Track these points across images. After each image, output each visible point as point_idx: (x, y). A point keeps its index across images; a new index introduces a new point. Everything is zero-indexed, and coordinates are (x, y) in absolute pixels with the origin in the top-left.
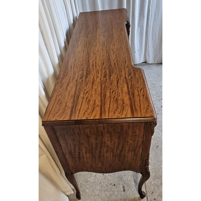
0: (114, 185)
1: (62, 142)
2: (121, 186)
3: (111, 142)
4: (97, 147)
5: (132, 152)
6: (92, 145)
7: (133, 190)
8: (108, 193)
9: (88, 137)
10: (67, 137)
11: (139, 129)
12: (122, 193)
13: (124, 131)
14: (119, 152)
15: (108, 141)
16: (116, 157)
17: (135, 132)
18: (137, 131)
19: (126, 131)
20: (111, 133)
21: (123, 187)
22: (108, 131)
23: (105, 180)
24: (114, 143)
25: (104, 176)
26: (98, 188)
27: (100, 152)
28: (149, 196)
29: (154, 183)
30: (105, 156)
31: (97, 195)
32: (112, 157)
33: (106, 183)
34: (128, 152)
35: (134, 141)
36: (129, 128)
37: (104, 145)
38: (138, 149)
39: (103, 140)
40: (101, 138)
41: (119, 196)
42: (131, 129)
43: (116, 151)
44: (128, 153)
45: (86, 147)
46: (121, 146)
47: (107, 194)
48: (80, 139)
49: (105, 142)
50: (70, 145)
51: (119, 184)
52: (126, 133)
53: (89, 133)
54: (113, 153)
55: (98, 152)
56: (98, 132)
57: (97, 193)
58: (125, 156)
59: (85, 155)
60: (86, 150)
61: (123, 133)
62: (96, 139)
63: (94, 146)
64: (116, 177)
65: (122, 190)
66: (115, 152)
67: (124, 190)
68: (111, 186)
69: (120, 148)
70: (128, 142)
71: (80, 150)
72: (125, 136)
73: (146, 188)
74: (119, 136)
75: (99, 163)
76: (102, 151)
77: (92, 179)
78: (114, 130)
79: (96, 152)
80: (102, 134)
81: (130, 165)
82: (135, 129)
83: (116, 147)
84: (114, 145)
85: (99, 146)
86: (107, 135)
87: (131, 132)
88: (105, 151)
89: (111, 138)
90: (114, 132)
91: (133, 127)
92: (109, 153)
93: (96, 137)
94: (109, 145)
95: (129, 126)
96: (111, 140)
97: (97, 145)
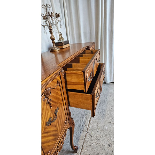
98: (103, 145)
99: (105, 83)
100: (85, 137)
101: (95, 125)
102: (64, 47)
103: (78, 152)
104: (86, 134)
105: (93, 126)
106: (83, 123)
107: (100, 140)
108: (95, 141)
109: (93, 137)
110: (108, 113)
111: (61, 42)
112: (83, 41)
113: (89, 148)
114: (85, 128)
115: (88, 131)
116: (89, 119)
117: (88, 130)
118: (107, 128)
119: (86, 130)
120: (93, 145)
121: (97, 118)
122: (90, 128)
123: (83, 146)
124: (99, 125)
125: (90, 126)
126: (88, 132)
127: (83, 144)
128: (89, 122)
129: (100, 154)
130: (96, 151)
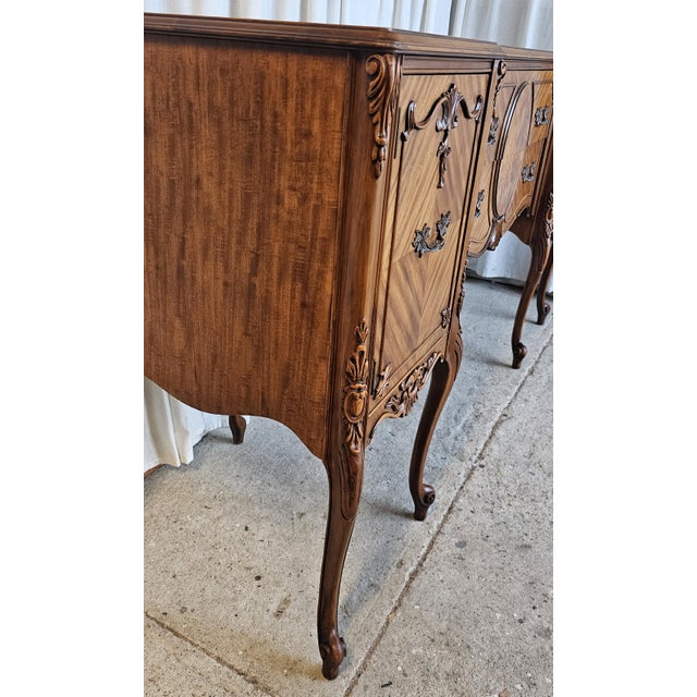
0: (258, 578)
2: (280, 595)
3: (220, 184)
4: (171, 206)
5: (294, 280)
6: (158, 191)
7: (314, 632)
8: (211, 589)
11: (325, 114)
12: (266, 617)
13: (268, 118)
14: (246, 261)
15: (210, 174)
16: (234, 303)
17: (308, 135)
18: (316, 127)
19: (275, 115)
20: (219, 123)
21: (286, 601)
22: (211, 107)
23: (238, 546)
24: (231, 194)
25: (246, 533)
26: (197, 555)
27: (183, 245)
28: (366, 687)
29: (417, 657)
30: (199, 279)
31: (171, 574)
32: (220, 298)
33: (235, 558)
34: (281, 275)
36: (285, 98)
37: (198, 198)
38: (316, 266)
39: (194, 159)
40: (186, 144)
41: (245, 621)
42: (292, 103)
43: (238, 255)
44: (279, 284)
46: (253, 223)
47: (209, 591)
49: (198, 181)
51: (277, 584)
52: (275, 131)
54: (226, 268)
55: (175, 241)
56: (177, 105)
57: (178, 566)
58: (266, 300)
61: (262, 126)
62: (172, 152)
64: (284, 556)
65: (274, 607)
66: (233, 262)
67: (279, 613)
68: (244, 573)
69: (251, 242)
70: (279, 201)
72: (268, 155)
73: (371, 652)
74: (250, 148)
75: (177, 323)
76: (189, 244)
77: (196, 522)
78: (233, 103)
79: (168, 237)
80: (191, 121)
81: (286, 382)
82: (308, 106)
83: (235, 229)
84: (231, 212)
85: (178, 201)
86: (207, 133)
87: (291, 127)
88: (199, 246)
89: (221, 156)
90: (232, 116)
91: (302, 91)
92: (210, 265)
93: (172, 139)
94: (214, 201)
95: (286, 83)
96: (222, 168)
97: (172, 196)
100: (469, 477)
101: (521, 450)
103: (427, 519)
104: (473, 468)
105: (510, 448)
106: (459, 428)
107: (540, 505)
108: (516, 503)
109: (507, 487)
113: (486, 518)
114: (469, 449)
115: (483, 462)
116: (493, 423)
117: (481, 457)
119: (475, 458)
120: (506, 512)
121: (532, 426)
122: (495, 452)
123: (457, 505)
124: (542, 453)
125: (494, 446)
126: (482, 466)
127: (456, 499)
128: (488, 432)
129: (536, 548)
130: (515, 534)
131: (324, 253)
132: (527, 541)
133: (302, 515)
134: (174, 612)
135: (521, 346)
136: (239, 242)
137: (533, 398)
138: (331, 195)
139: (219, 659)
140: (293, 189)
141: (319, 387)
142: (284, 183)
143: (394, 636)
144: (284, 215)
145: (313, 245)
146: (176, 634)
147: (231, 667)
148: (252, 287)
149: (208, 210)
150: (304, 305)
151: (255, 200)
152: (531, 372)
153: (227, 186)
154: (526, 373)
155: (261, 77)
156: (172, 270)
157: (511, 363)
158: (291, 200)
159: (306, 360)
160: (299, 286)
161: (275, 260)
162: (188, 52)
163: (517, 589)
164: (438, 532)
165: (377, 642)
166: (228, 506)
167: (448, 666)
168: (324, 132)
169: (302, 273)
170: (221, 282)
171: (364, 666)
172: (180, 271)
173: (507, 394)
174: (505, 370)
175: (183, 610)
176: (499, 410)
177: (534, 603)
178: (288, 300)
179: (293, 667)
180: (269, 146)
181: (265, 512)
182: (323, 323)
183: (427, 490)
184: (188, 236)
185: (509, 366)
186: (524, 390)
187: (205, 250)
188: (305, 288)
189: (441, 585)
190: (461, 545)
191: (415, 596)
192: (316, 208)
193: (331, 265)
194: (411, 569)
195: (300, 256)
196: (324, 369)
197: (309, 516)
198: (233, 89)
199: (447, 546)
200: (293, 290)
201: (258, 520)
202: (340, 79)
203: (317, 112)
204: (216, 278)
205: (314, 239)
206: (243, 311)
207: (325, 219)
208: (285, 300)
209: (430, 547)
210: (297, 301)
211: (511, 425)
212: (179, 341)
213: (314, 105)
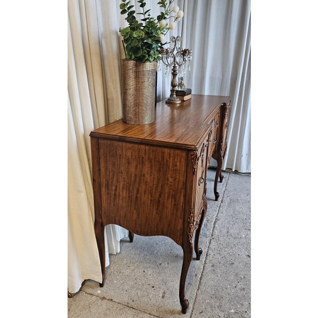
0: (153, 287)
1: (102, 165)
2: (162, 291)
3: (151, 176)
4: (135, 181)
5: (172, 198)
6: (131, 177)
7: (175, 300)
8: (139, 293)
9: (129, 163)
10: (108, 158)
11: (180, 161)
12: (160, 299)
13: (165, 161)
14: (158, 194)
15: (148, 173)
16: (153, 205)
17: (176, 165)
18: (178, 164)
19: (167, 161)
20: (151, 162)
21: (164, 293)
22: (149, 158)
23: (143, 278)
24: (154, 178)
25: (144, 273)
26: (131, 283)
27: (138, 191)
28: (195, 314)
29: (208, 303)
30: (142, 199)
31: (125, 290)
32: (149, 204)
33: (144, 282)
34: (168, 197)
35: (175, 179)
36: (170, 157)
37: (143, 179)
38: (178, 195)
39: (143, 170)
40: (141, 167)
41: (153, 301)
42: (171, 159)
43: (155, 193)
44: (167, 200)
45: (124, 178)
46: (160, 185)
47: (139, 294)
48: (120, 164)
49: (144, 175)
50: (109, 171)
51: (160, 288)
52: (167, 164)
53: (130, 157)
54: (151, 196)
55: (135, 190)
56: (139, 157)
57: (126, 288)
58: (163, 204)
59: (121, 193)
60: (124, 185)
61: (163, 163)
62: (136, 168)
63: (133, 178)
64: (159, 279)
65: (161, 295)
66: (154, 194)
67: (163, 297)
68: (148, 286)
69: (159, 189)
70: (168, 180)
71: (117, 182)
72: (165, 170)
73: (194, 303)
74: (160, 168)
75: (135, 211)
76: (140, 190)
77: (127, 272)
78: (155, 158)
79: (133, 189)
80: (143, 161)
81: (169, 225)
82: (176, 159)
83: (155, 186)
84: (154, 182)
85: (137, 180)
86: (147, 164)
87: (171, 164)
88: (143, 191)
89: (151, 169)
90: (155, 161)
91: (174, 156)
92: (146, 195)
93: (137, 165)
94: (149, 180)
95: (170, 154)
96: (151, 172)
97: (136, 178)
98: (239, 255)
99: (236, 172)
100: (210, 243)
101: (225, 231)
102: (186, 98)
103: (200, 259)
104: (211, 240)
105: (221, 231)
107: (234, 249)
108: (227, 250)
109: (223, 244)
110: (245, 217)
111: (182, 90)
112: (207, 92)
113: (218, 256)
114: (208, 233)
115: (213, 237)
116: (213, 223)
117: (212, 235)
118: (244, 236)
119: (210, 236)
120: (224, 253)
121: (226, 222)
122: (216, 233)
123: (209, 253)
124: (231, 231)
125: (215, 231)
126: (213, 239)
127: (208, 251)
128: (213, 226)
129: (236, 263)
130: (228, 260)
131: (181, 192)
132: (232, 261)
133: (160, 264)
134: (130, 302)
135: (218, 193)
136: (156, 190)
137: (224, 211)
138: (182, 179)
139: (149, 314)
140: (171, 177)
141: (180, 226)
142: (169, 176)
143: (200, 298)
144: (169, 183)
145: (177, 190)
146: (134, 309)
147: (154, 316)
148: (159, 201)
149: (146, 182)
150: (175, 205)
151: (161, 179)
152: (222, 202)
153: (153, 176)
154: (220, 202)
155: (163, 153)
156: (134, 197)
157: (214, 199)
158: (171, 180)
159: (175, 219)
160: (173, 200)
161: (166, 194)
162: (143, 147)
163: (232, 277)
164: (205, 263)
165: (195, 301)
166: (136, 265)
167: (218, 304)
168: (180, 165)
169: (174, 197)
170: (149, 200)
171: (193, 308)
172: (137, 198)
173: (216, 211)
174: (213, 202)
175: (133, 301)
176: (214, 217)
177: (238, 281)
178: (170, 204)
179: (172, 312)
180: (165, 168)
181: (148, 265)
182: (180, 209)
183: (200, 249)
184: (140, 188)
185: (214, 200)
186: (221, 209)
187: (145, 192)
188: (175, 200)
189: (210, 280)
190: (213, 266)
191: (203, 285)
192: (178, 182)
193: (182, 195)
194: (200, 276)
195: (174, 193)
196: (181, 221)
197: (163, 264)
198: (155, 155)
199: (209, 267)
200: (171, 201)
201: (147, 268)
202: (184, 154)
203: (178, 161)
204: (148, 199)
205: (178, 189)
206: (156, 207)
207: (181, 184)
208: (169, 204)
209: (204, 268)
210: (173, 204)
211: (219, 222)
212: (135, 216)
213: (177, 159)
